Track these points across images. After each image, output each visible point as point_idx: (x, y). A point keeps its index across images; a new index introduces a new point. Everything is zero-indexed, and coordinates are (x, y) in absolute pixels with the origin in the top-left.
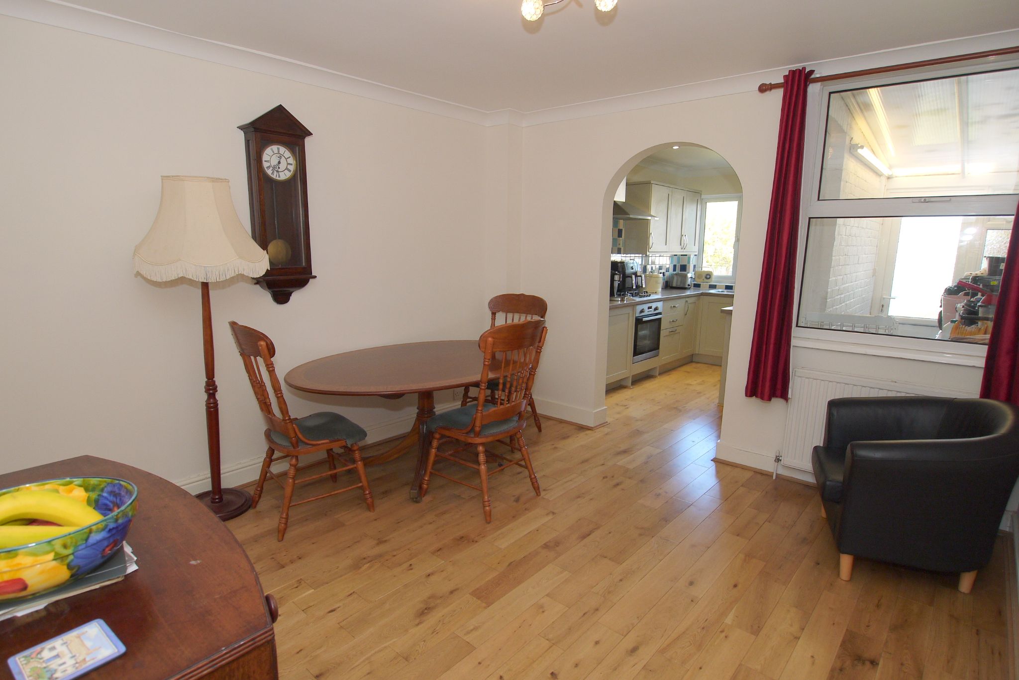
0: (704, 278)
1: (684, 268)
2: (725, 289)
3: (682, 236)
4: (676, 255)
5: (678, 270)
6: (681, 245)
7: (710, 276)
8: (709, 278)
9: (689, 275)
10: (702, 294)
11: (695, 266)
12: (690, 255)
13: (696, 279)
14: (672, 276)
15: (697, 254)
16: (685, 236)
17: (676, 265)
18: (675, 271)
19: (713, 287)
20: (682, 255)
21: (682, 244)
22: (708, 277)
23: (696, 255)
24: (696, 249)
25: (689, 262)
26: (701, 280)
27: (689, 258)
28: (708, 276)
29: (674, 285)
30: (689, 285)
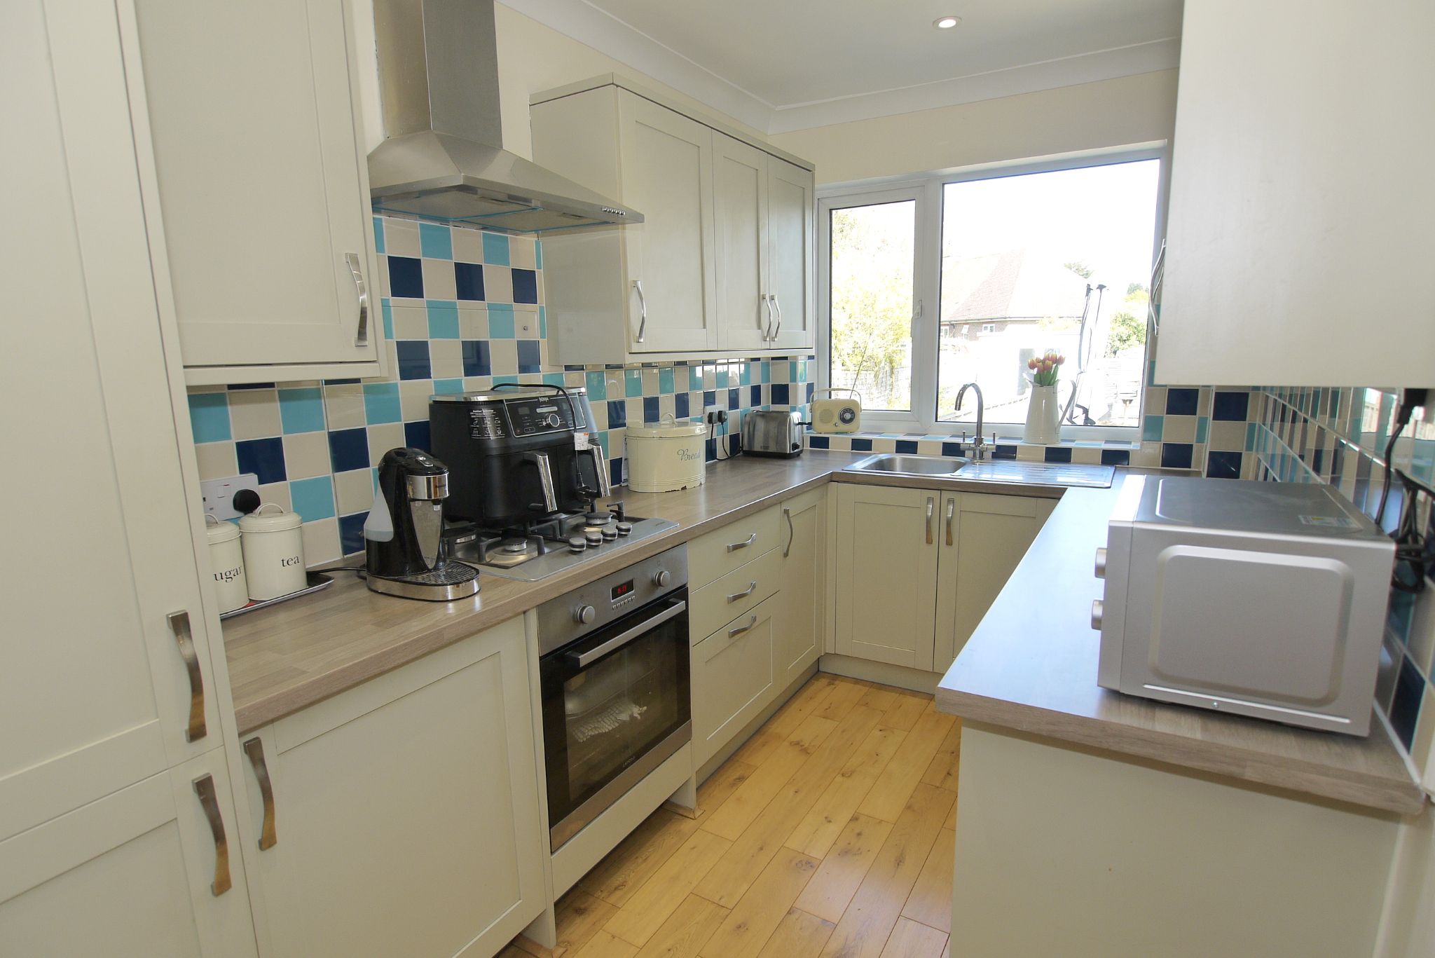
0: (836, 419)
1: (781, 394)
2: (897, 452)
3: (761, 298)
4: (758, 359)
5: (766, 401)
6: (759, 327)
7: (852, 413)
8: (851, 420)
9: (796, 417)
10: (833, 478)
11: (810, 388)
12: (795, 358)
13: (817, 424)
14: (750, 422)
15: (812, 352)
16: (772, 298)
17: (759, 386)
18: (759, 403)
19: (862, 446)
20: (773, 359)
21: (765, 325)
22: (848, 416)
23: (811, 357)
24: (808, 338)
25: (794, 378)
26: (830, 427)
27: (794, 367)
28: (849, 413)
29: (758, 447)
30: (795, 446)
